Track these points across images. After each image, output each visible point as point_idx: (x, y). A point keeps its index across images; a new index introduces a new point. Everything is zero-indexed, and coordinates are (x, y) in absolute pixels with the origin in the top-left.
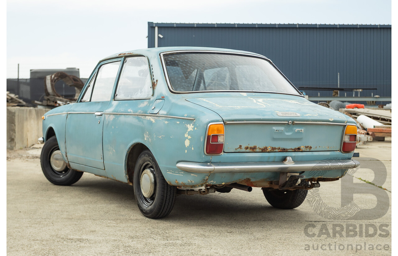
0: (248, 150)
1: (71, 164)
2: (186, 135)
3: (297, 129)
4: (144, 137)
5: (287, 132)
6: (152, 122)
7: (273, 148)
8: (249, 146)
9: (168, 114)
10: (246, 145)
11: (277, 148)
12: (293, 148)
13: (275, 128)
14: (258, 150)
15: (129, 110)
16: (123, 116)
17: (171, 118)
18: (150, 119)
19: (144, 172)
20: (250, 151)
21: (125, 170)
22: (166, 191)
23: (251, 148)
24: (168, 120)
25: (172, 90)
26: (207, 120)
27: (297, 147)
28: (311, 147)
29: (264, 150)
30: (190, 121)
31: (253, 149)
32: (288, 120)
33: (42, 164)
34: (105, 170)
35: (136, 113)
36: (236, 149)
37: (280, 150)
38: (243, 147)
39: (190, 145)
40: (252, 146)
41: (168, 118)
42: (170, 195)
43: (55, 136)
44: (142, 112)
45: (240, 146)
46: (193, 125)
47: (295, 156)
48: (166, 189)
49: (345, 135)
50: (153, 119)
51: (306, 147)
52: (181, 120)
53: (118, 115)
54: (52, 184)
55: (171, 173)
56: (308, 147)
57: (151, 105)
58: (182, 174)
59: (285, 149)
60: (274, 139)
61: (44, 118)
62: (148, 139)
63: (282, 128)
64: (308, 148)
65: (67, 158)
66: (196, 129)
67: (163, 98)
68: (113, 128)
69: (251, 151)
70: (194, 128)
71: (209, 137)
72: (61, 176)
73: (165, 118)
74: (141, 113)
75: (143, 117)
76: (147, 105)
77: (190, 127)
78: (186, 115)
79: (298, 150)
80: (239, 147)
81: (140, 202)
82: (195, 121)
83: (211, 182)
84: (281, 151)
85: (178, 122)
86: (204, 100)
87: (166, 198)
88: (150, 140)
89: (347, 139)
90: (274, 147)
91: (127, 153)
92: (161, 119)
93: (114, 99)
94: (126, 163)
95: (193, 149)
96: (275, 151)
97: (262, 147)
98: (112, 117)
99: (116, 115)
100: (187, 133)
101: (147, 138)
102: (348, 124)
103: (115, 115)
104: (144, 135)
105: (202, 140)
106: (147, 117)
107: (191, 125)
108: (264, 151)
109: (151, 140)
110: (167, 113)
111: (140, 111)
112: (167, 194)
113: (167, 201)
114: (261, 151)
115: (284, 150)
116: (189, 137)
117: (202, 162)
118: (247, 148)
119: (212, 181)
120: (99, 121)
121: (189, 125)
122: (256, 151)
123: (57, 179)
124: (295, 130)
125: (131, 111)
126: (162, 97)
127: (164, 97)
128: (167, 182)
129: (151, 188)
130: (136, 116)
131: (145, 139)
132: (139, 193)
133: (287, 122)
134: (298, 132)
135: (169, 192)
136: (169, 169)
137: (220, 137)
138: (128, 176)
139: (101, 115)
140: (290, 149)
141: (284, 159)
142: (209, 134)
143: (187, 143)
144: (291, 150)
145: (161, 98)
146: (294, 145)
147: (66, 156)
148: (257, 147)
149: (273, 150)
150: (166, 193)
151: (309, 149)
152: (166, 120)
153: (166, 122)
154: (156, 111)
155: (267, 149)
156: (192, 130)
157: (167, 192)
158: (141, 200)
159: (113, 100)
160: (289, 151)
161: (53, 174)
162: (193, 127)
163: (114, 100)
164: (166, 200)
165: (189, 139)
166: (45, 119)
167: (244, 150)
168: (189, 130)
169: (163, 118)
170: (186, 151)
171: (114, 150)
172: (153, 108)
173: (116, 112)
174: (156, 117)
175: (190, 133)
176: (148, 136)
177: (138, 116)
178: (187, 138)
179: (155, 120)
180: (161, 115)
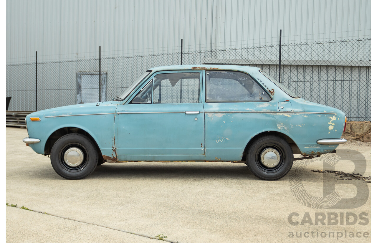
4: (277, 127)
6: (287, 117)
9: (305, 111)
15: (248, 109)
18: (283, 115)
34: (204, 154)
35: (260, 111)
39: (334, 129)
46: (335, 117)
52: (322, 114)
53: (230, 113)
55: (308, 147)
58: (319, 147)
66: (338, 119)
68: (225, 122)
70: (337, 119)
74: (268, 111)
77: (333, 118)
78: (326, 111)
82: (336, 114)
85: (319, 116)
88: (286, 128)
92: (298, 114)
95: (336, 131)
99: (228, 113)
100: (331, 122)
101: (281, 127)
103: (224, 113)
104: (278, 125)
105: (343, 125)
106: (277, 113)
111: (265, 110)
116: (333, 124)
120: (196, 118)
121: (331, 118)
127: (288, 100)
130: (261, 113)
131: (279, 128)
143: (331, 128)
145: (285, 101)
152: (305, 115)
153: (305, 116)
154: (288, 109)
156: (335, 120)
162: (336, 118)
165: (333, 125)
168: (332, 120)
169: (301, 114)
170: (329, 133)
171: (227, 139)
172: (283, 108)
173: (226, 111)
174: (291, 114)
175: (333, 122)
176: (284, 126)
177: (265, 113)
178: (331, 125)
179: (291, 116)
180: (297, 112)
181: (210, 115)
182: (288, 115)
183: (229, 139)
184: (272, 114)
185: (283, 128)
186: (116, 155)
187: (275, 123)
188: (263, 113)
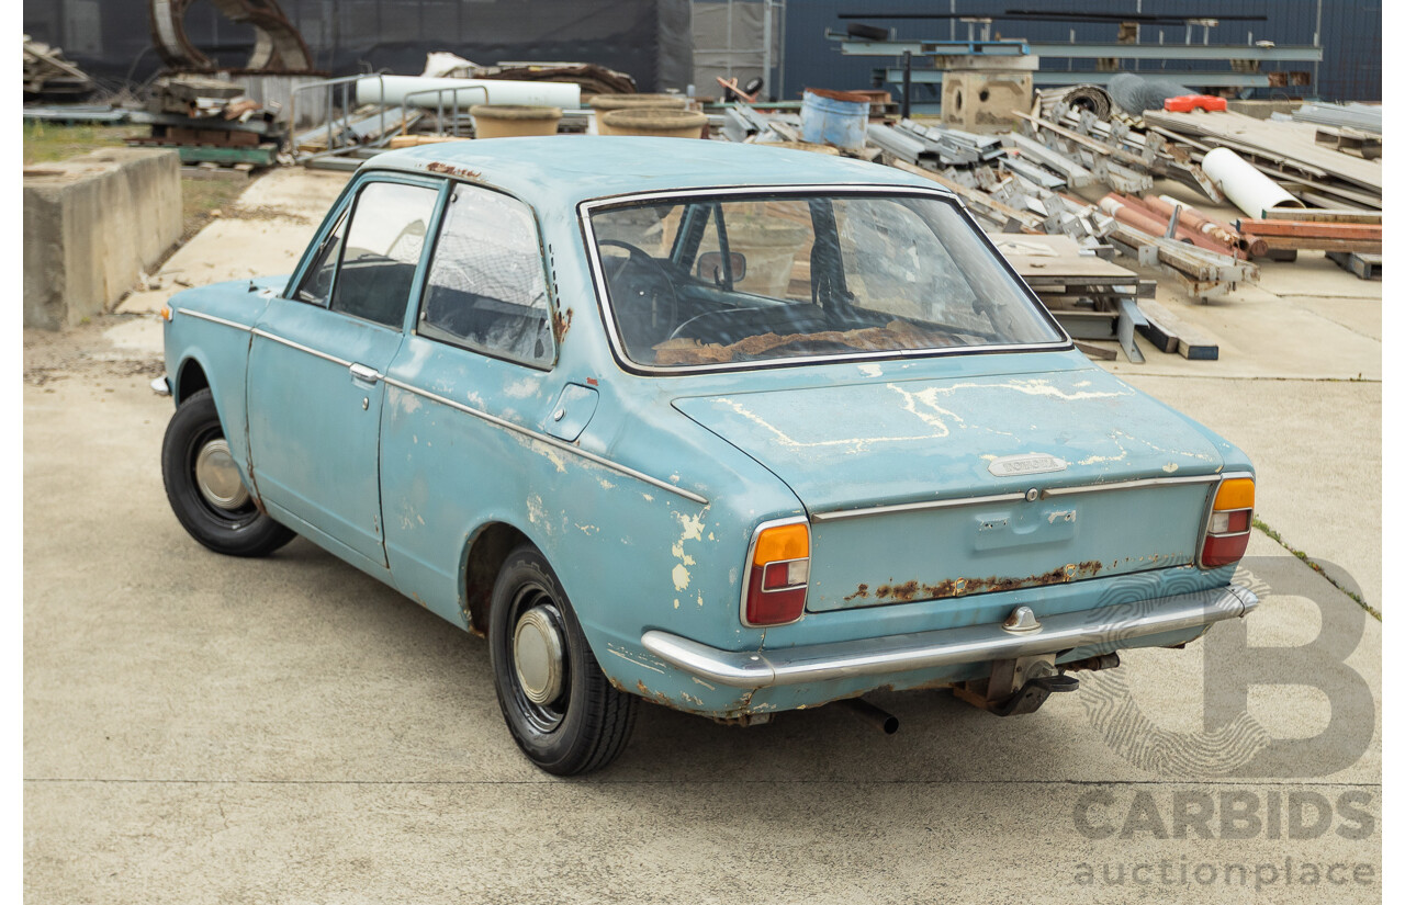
0: (887, 599)
1: (267, 502)
2: (677, 551)
3: (1054, 514)
4: (524, 512)
5: (1021, 524)
6: (554, 467)
7: (970, 582)
8: (893, 585)
9: (613, 456)
10: (881, 585)
11: (985, 580)
12: (1039, 574)
13: (982, 518)
14: (920, 594)
15: (473, 397)
16: (450, 411)
17: (620, 474)
18: (548, 455)
19: (524, 618)
20: (895, 599)
21: (460, 593)
22: (603, 700)
23: (897, 591)
24: (612, 479)
25: (623, 358)
26: (752, 512)
27: (1052, 571)
28: (1098, 566)
29: (942, 593)
30: (694, 505)
31: (906, 594)
32: (1024, 489)
33: (167, 480)
34: (388, 567)
36: (847, 599)
37: (994, 587)
38: (872, 590)
39: (692, 588)
40: (902, 583)
41: (611, 470)
42: (616, 713)
43: (210, 392)
44: (518, 418)
45: (863, 587)
46: (700, 522)
47: (1043, 601)
48: (603, 695)
49: (1214, 513)
50: (559, 457)
51: (1082, 566)
52: (657, 490)
53: (433, 402)
54: (202, 547)
55: (623, 656)
56: (1088, 564)
57: (550, 399)
58: (659, 667)
59: (1010, 583)
60: (976, 554)
61: (170, 318)
62: (544, 525)
63: (1003, 516)
64: (1088, 570)
65: (255, 483)
66: (711, 537)
67: (591, 385)
68: (416, 441)
69: (899, 598)
70: (704, 534)
71: (756, 570)
72: (234, 527)
73: (603, 467)
74: (515, 423)
75: (521, 439)
76: (534, 395)
77: (692, 527)
78: (677, 478)
79: (1057, 577)
80: (858, 590)
81: (515, 711)
82: (707, 508)
83: (760, 707)
84: (999, 588)
85: (648, 497)
86: (738, 408)
87: (604, 722)
88: (548, 527)
89: (1218, 526)
90: (974, 577)
91: (466, 544)
92: (586, 465)
93: (417, 329)
94: (464, 572)
95: (700, 601)
96: (977, 591)
97: (935, 582)
98: (411, 404)
99: (427, 400)
100: (681, 542)
101: (537, 517)
102: (1225, 476)
103: (421, 398)
104: (529, 504)
105: (733, 578)
106: (536, 441)
107: (696, 518)
108: (940, 596)
109: (552, 528)
110: (608, 451)
111: (510, 411)
112: (606, 710)
113: (605, 732)
114: (931, 596)
115: (1009, 585)
116: (689, 560)
117: (732, 648)
118: (884, 592)
119: (765, 705)
120: (366, 400)
121: (685, 519)
122: (913, 599)
123: (222, 535)
124: (1049, 515)
125: (480, 400)
126: (590, 381)
127: (594, 382)
128: (607, 680)
129: (550, 677)
130: (497, 426)
131: (532, 519)
132: (507, 677)
133: (1022, 496)
134: (1060, 521)
135: (615, 702)
136: (618, 644)
137: (794, 566)
138: (469, 613)
139: (373, 382)
140: (1029, 579)
141: (1008, 616)
142: (759, 562)
143: (681, 578)
144: (1031, 583)
145: (585, 383)
146: (1044, 565)
147: (252, 476)
148: (920, 585)
149: (973, 588)
150: (602, 706)
151: (1091, 570)
152: (604, 476)
153: (606, 484)
154: (569, 430)
155: (950, 587)
156: (699, 538)
157: (607, 704)
158: (516, 705)
159: (414, 332)
160: (1025, 584)
161: (207, 516)
162: (702, 527)
163: (417, 334)
164: (603, 729)
165: (687, 567)
166: (171, 321)
167: (873, 598)
168: (687, 536)
169: (595, 465)
170: (677, 603)
171: (419, 518)
172: (558, 416)
174: (569, 455)
175: (689, 547)
176: (543, 510)
177: (506, 430)
178: (681, 561)
179: (565, 465)
180: (587, 451)
182: (560, 462)
183: (423, 523)
185: (542, 521)
186: (259, 495)
187: (523, 489)
188: (501, 428)
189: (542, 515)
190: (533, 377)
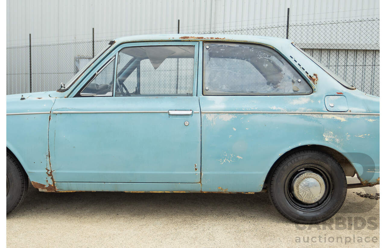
4: (323, 139)
6: (339, 121)
15: (274, 108)
16: (261, 115)
18: (334, 117)
24: (373, 118)
25: (345, 85)
34: (201, 183)
35: (296, 111)
53: (245, 114)
57: (320, 102)
62: (335, 140)
68: (235, 130)
74: (308, 111)
76: (310, 102)
88: (337, 140)
92: (358, 117)
93: (204, 94)
98: (227, 118)
99: (240, 114)
101: (330, 139)
103: (234, 114)
104: (324, 135)
106: (324, 115)
109: (340, 140)
110: (367, 111)
111: (303, 109)
120: (187, 122)
125: (279, 108)
126: (338, 93)
127: (341, 93)
130: (297, 115)
131: (327, 140)
139: (189, 115)
145: (336, 95)
153: (371, 120)
154: (342, 108)
159: (202, 95)
169: (363, 116)
171: (238, 157)
172: (333, 105)
173: (237, 111)
174: (347, 116)
177: (303, 115)
179: (346, 119)
180: (357, 112)
181: (210, 117)
182: (342, 119)
183: (242, 158)
184: (314, 116)
185: (333, 139)
186: (54, 182)
187: (320, 131)
188: (300, 114)
189: (333, 137)
190: (304, 97)
